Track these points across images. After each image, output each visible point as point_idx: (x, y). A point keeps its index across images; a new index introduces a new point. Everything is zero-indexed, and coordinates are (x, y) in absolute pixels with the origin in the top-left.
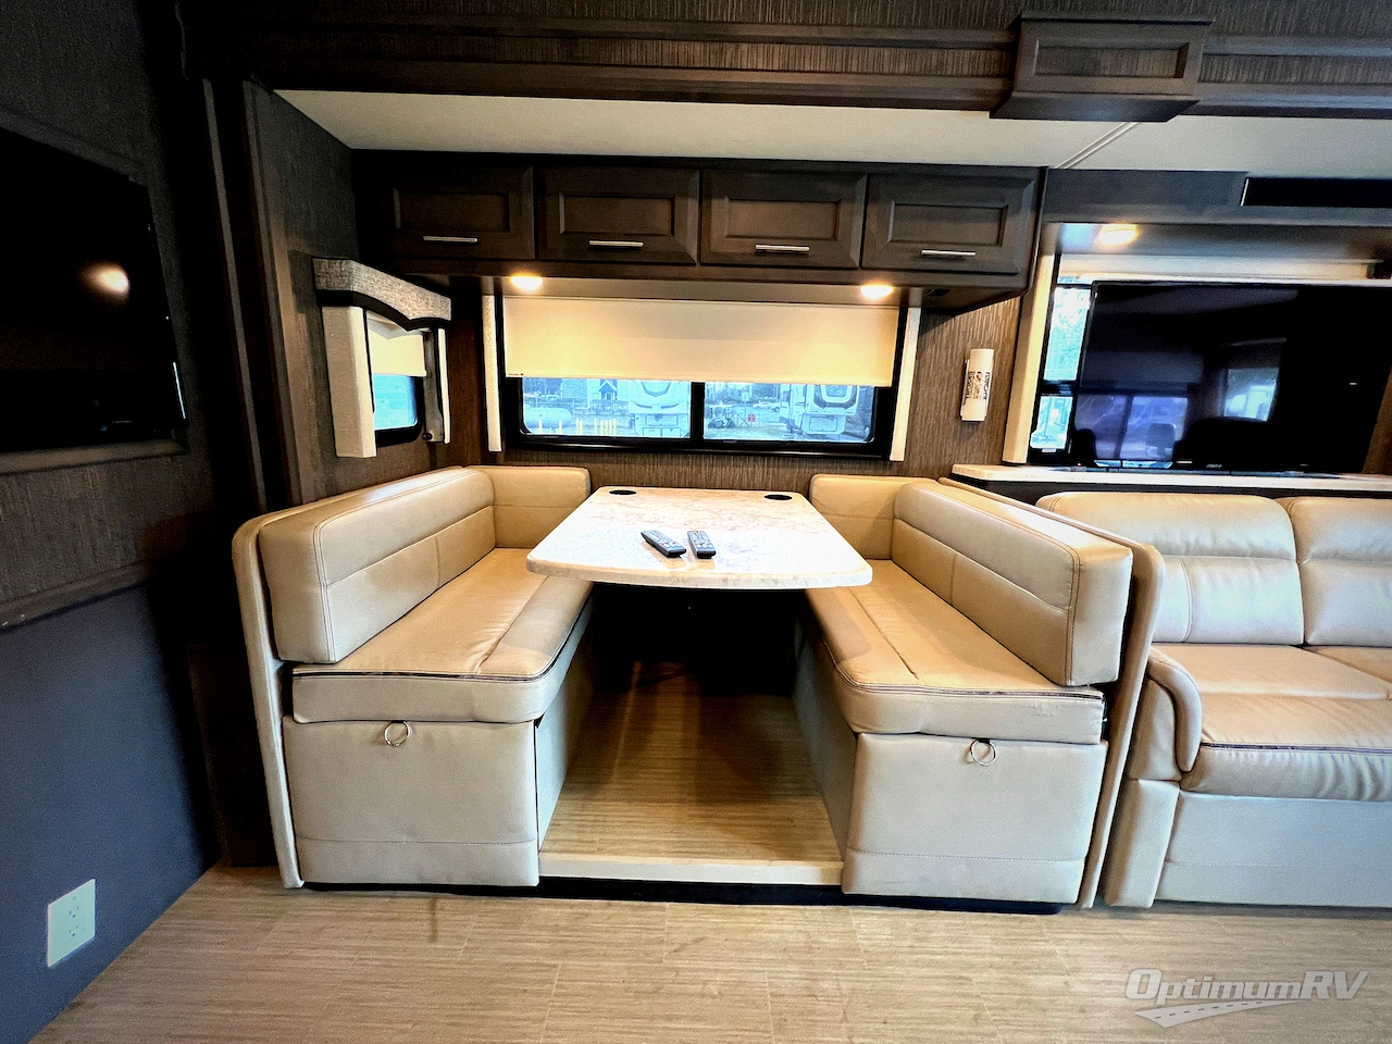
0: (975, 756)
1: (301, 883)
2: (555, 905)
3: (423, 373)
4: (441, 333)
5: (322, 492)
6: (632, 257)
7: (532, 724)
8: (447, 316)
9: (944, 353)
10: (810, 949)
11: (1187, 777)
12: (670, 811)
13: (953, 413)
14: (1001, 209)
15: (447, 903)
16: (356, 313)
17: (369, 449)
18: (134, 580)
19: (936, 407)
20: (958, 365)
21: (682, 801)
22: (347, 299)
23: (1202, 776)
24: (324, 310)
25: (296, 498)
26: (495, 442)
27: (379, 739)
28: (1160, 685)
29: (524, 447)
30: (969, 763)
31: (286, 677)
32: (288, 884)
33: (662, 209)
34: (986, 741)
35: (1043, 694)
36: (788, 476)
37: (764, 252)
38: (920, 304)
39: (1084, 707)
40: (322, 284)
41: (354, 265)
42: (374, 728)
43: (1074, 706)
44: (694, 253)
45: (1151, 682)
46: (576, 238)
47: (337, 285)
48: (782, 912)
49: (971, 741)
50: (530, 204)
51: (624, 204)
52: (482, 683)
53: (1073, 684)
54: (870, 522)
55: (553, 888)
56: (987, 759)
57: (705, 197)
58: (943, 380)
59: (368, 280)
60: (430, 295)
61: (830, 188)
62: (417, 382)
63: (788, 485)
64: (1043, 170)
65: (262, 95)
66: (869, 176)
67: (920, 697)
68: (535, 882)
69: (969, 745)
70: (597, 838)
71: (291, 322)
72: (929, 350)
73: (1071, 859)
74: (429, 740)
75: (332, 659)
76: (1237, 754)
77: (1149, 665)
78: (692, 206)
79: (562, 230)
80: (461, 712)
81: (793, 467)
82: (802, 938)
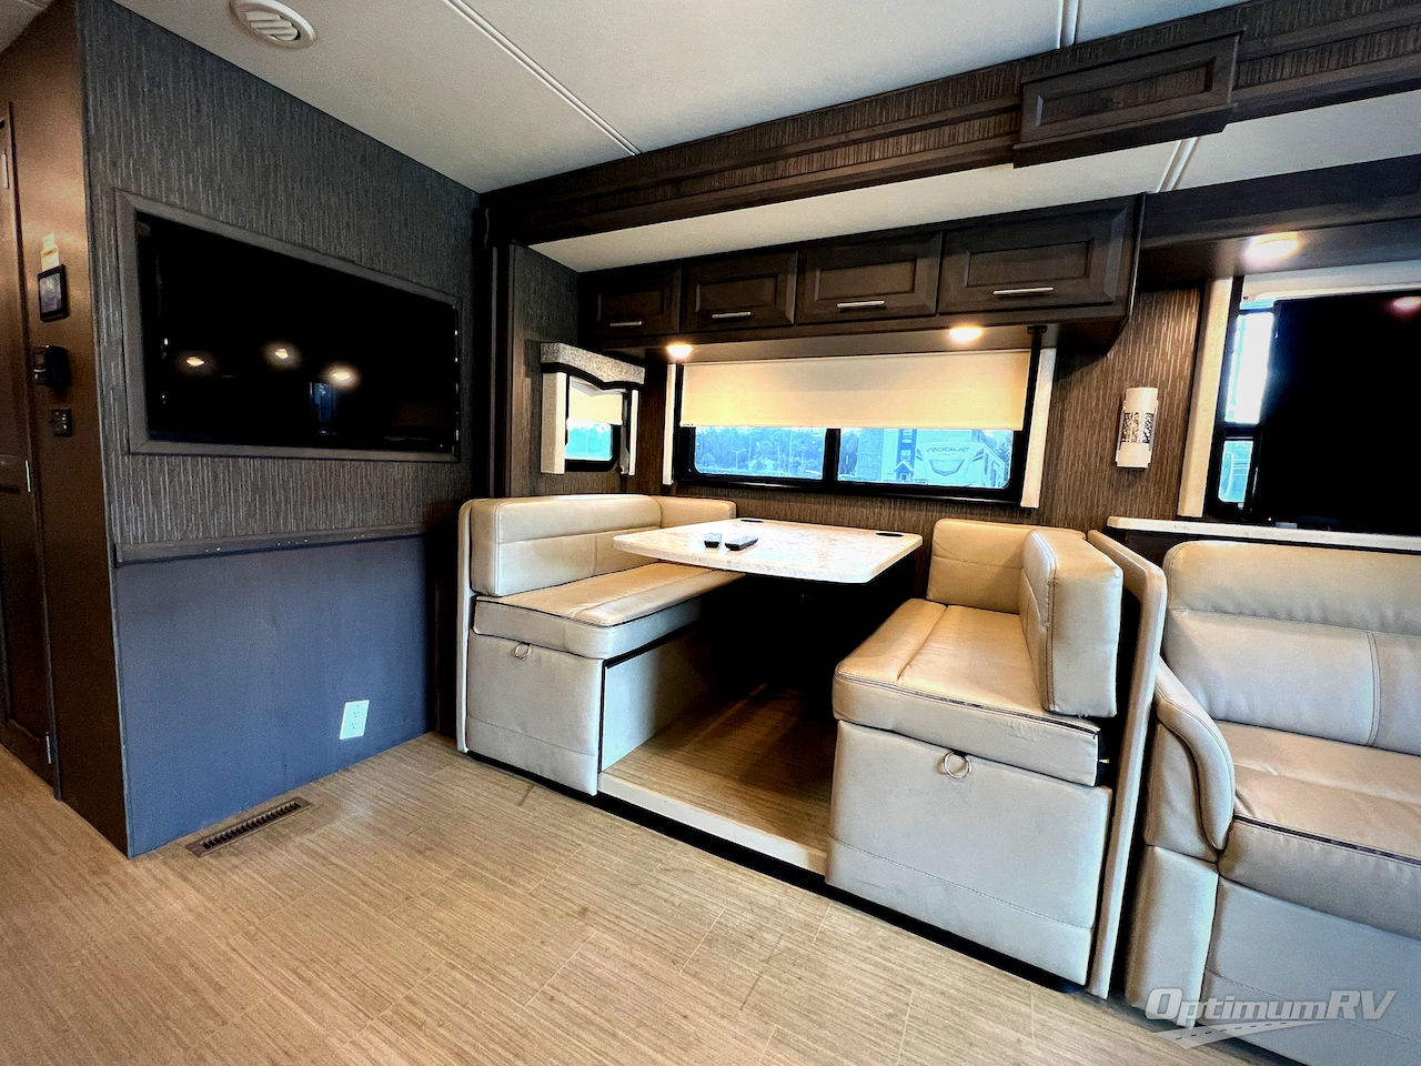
0: (947, 767)
1: (466, 750)
2: (602, 814)
3: (620, 423)
4: (635, 394)
5: (526, 491)
6: (741, 325)
7: (600, 662)
8: (641, 381)
9: (1094, 394)
10: (773, 911)
11: (1219, 857)
12: (710, 779)
13: (1107, 459)
14: (1088, 243)
15: (539, 791)
16: (561, 377)
17: (560, 468)
18: (417, 532)
19: (1085, 453)
20: (1113, 405)
21: (725, 776)
22: (556, 367)
23: (1236, 857)
24: (545, 376)
25: (507, 494)
26: (668, 479)
27: (513, 654)
28: (1170, 731)
29: (690, 482)
30: (942, 773)
31: (474, 602)
32: (460, 748)
33: (769, 284)
34: (962, 754)
35: (1025, 716)
36: (914, 519)
37: (847, 309)
38: (1054, 344)
39: (1070, 737)
40: (543, 360)
41: (562, 345)
42: (511, 645)
43: (1061, 735)
44: (791, 316)
45: (1159, 726)
46: (705, 315)
47: (551, 359)
48: (768, 881)
49: (946, 751)
50: (678, 293)
51: (740, 285)
52: (572, 623)
53: (1057, 710)
54: (995, 570)
55: (605, 802)
56: (960, 775)
57: (802, 270)
58: (1093, 423)
59: (570, 354)
60: (624, 365)
61: (906, 249)
62: (616, 429)
63: (914, 527)
64: (1138, 197)
65: (520, 250)
66: (945, 232)
67: (893, 694)
68: (594, 793)
69: (943, 755)
70: (646, 777)
71: (520, 384)
72: (1075, 393)
73: (1070, 922)
74: (539, 660)
75: (498, 593)
76: (1288, 841)
77: (1155, 705)
78: (792, 282)
79: (698, 309)
80: (557, 642)
81: (921, 510)
82: (772, 902)
